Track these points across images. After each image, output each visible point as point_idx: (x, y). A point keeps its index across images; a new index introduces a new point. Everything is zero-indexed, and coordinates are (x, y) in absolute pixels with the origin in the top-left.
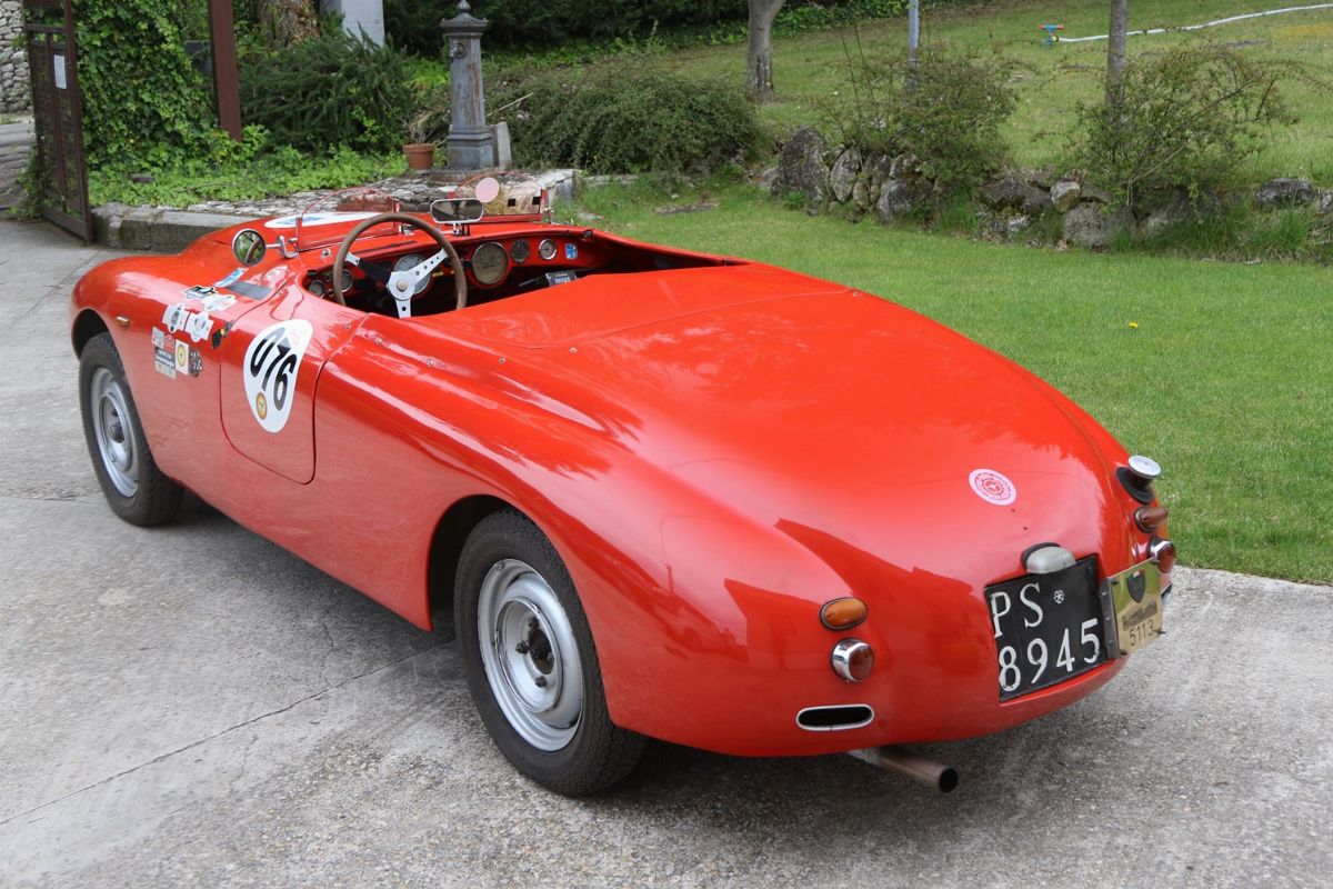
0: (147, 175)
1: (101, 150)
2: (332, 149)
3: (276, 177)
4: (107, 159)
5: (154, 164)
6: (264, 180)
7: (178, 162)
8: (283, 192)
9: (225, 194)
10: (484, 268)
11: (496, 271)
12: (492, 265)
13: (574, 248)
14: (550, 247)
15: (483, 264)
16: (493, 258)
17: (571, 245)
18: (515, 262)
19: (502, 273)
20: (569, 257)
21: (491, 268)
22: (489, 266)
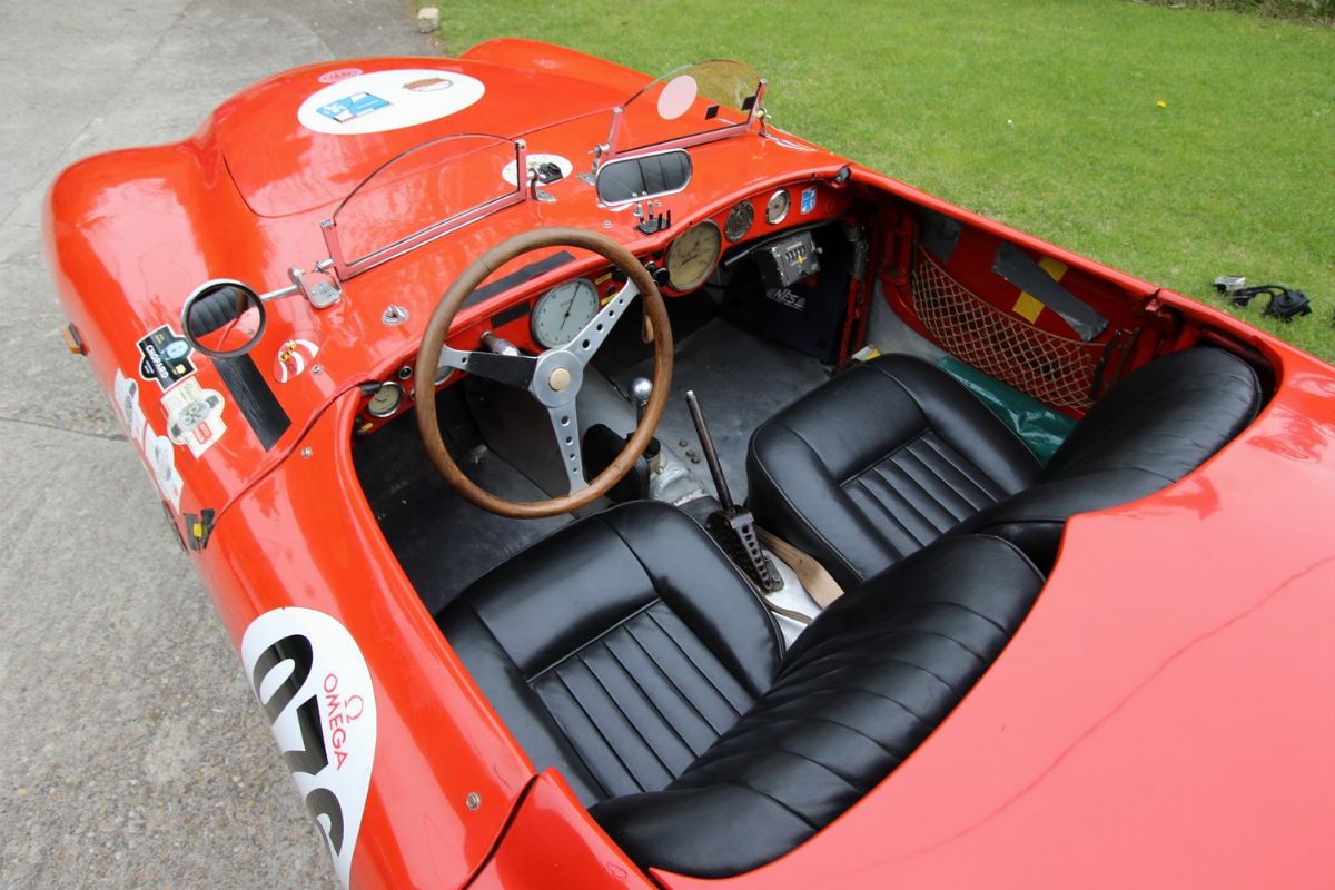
10: (683, 263)
11: (701, 263)
12: (696, 256)
13: (813, 194)
14: (781, 202)
15: (683, 257)
16: (697, 244)
17: (808, 191)
18: (730, 241)
19: (709, 264)
20: (804, 210)
21: (693, 261)
22: (691, 258)
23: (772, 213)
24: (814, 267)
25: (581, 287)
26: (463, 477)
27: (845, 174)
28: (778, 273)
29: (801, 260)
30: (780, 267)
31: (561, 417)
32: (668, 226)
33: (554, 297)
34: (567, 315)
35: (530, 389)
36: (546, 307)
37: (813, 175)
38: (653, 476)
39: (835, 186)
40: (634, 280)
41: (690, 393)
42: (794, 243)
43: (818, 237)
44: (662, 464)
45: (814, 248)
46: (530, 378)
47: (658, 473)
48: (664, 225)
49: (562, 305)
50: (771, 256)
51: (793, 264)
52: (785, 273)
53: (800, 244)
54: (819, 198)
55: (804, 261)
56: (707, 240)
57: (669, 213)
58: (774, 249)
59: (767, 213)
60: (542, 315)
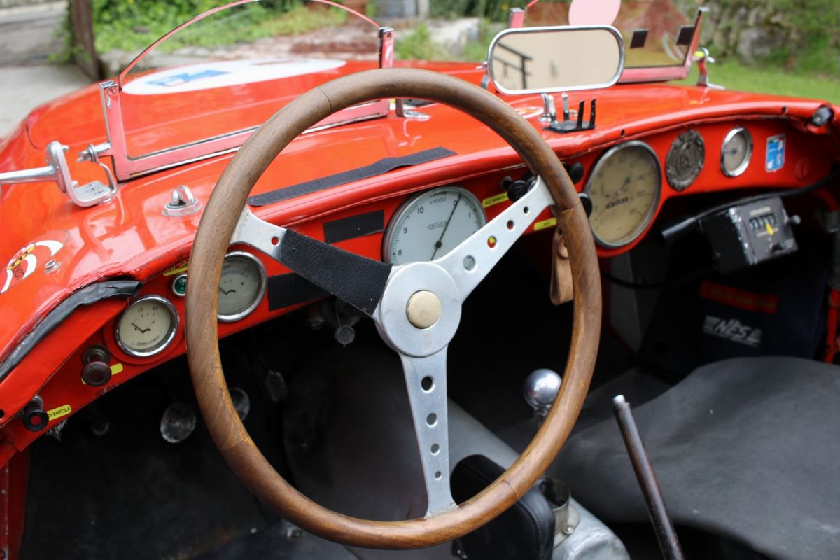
0: (146, 28)
1: (113, 9)
2: (288, 6)
3: (243, 28)
4: (117, 16)
5: (154, 19)
6: (234, 29)
7: (171, 17)
8: (248, 38)
9: (203, 41)
10: (608, 207)
11: (633, 211)
12: (625, 200)
13: (781, 145)
14: (740, 148)
15: (608, 196)
16: (628, 181)
17: (774, 139)
18: (673, 187)
19: (643, 217)
20: (770, 166)
21: (621, 206)
22: (619, 202)
23: (729, 160)
24: (789, 244)
25: (462, 204)
26: (248, 440)
27: (825, 114)
28: (739, 246)
29: (770, 231)
30: (743, 237)
31: (421, 377)
32: (592, 127)
33: (421, 210)
34: (438, 245)
35: (375, 315)
36: (407, 224)
37: (784, 109)
38: (558, 538)
39: (814, 129)
40: (544, 180)
41: (620, 399)
42: (759, 208)
43: (791, 206)
44: (571, 521)
45: (786, 219)
46: (378, 296)
47: (567, 535)
48: (585, 125)
49: (432, 227)
50: (728, 220)
51: (760, 234)
52: (750, 244)
53: (767, 210)
54: (790, 152)
55: (775, 234)
56: (641, 178)
57: (593, 102)
58: (732, 211)
59: (722, 160)
60: (401, 236)
